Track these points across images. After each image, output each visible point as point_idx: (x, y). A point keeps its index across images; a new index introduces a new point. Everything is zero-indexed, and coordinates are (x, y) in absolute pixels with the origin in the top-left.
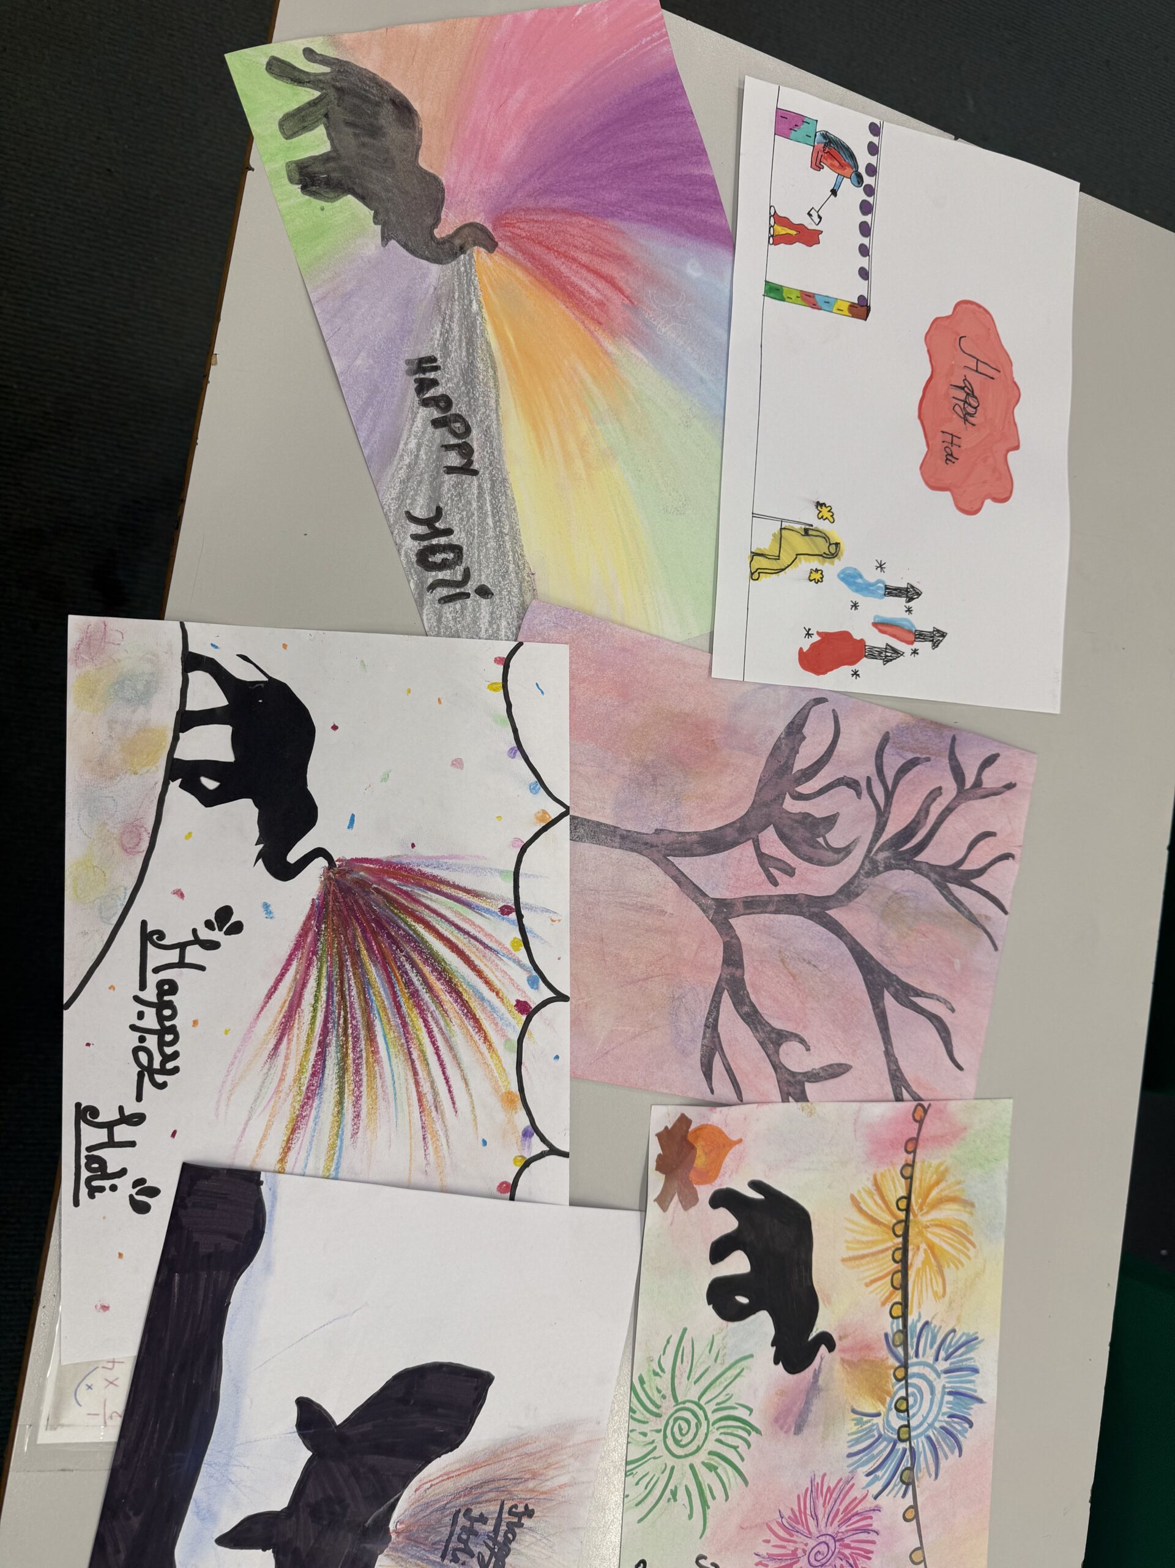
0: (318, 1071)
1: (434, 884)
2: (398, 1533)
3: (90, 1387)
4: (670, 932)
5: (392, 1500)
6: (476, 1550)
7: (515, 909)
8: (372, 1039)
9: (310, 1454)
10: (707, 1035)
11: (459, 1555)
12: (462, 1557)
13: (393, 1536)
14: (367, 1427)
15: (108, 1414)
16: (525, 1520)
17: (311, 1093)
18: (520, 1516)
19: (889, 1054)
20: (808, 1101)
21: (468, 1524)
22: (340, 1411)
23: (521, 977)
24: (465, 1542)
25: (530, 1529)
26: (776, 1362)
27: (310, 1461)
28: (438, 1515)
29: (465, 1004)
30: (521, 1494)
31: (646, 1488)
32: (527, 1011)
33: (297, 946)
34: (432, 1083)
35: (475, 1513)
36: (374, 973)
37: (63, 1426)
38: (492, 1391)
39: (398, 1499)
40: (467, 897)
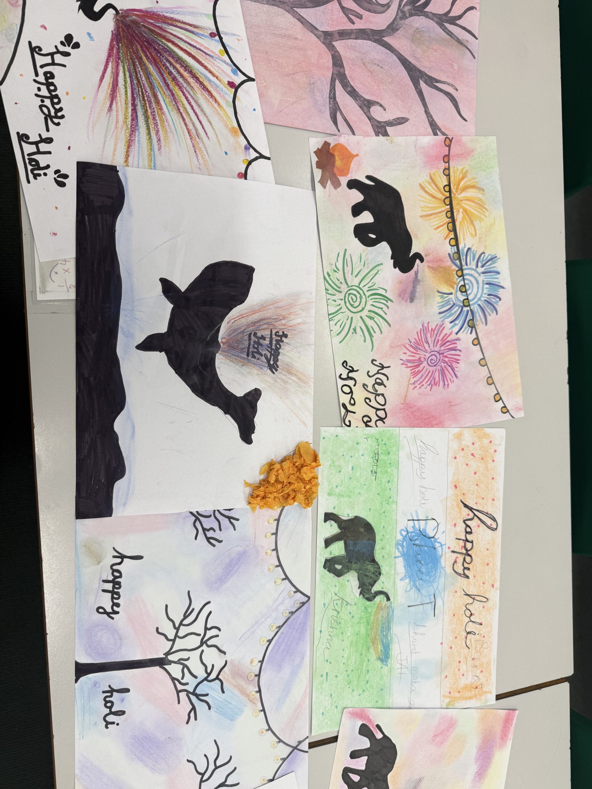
0: (135, 118)
1: (173, 22)
2: (224, 344)
3: (56, 273)
4: (302, 49)
5: (217, 327)
6: (263, 353)
7: (217, 34)
8: (158, 102)
9: (172, 306)
10: (331, 103)
11: (256, 355)
12: (257, 356)
13: (222, 345)
14: (197, 293)
15: (68, 286)
16: (283, 339)
17: (134, 128)
18: (281, 337)
19: (427, 112)
20: (389, 136)
21: (256, 340)
22: (183, 284)
23: (228, 69)
24: (257, 349)
25: (287, 343)
26: (395, 267)
27: (173, 309)
28: (241, 335)
29: (201, 83)
30: (279, 326)
31: (340, 327)
32: (235, 87)
33: (109, 56)
34: (193, 124)
35: (259, 335)
36: (151, 68)
37: (48, 291)
38: (255, 275)
39: (220, 327)
40: (191, 28)
